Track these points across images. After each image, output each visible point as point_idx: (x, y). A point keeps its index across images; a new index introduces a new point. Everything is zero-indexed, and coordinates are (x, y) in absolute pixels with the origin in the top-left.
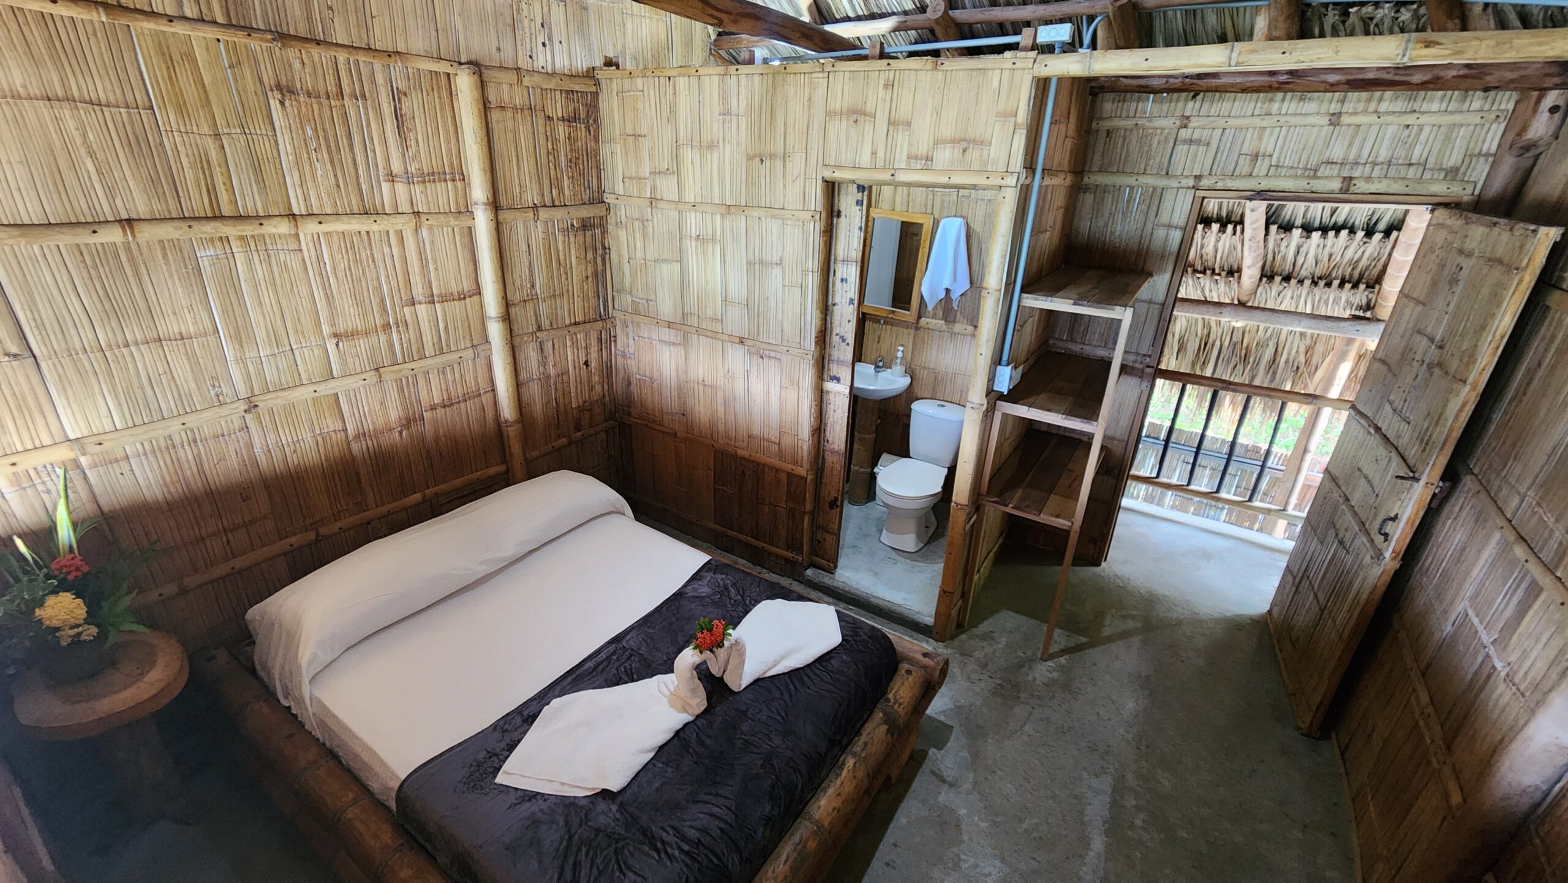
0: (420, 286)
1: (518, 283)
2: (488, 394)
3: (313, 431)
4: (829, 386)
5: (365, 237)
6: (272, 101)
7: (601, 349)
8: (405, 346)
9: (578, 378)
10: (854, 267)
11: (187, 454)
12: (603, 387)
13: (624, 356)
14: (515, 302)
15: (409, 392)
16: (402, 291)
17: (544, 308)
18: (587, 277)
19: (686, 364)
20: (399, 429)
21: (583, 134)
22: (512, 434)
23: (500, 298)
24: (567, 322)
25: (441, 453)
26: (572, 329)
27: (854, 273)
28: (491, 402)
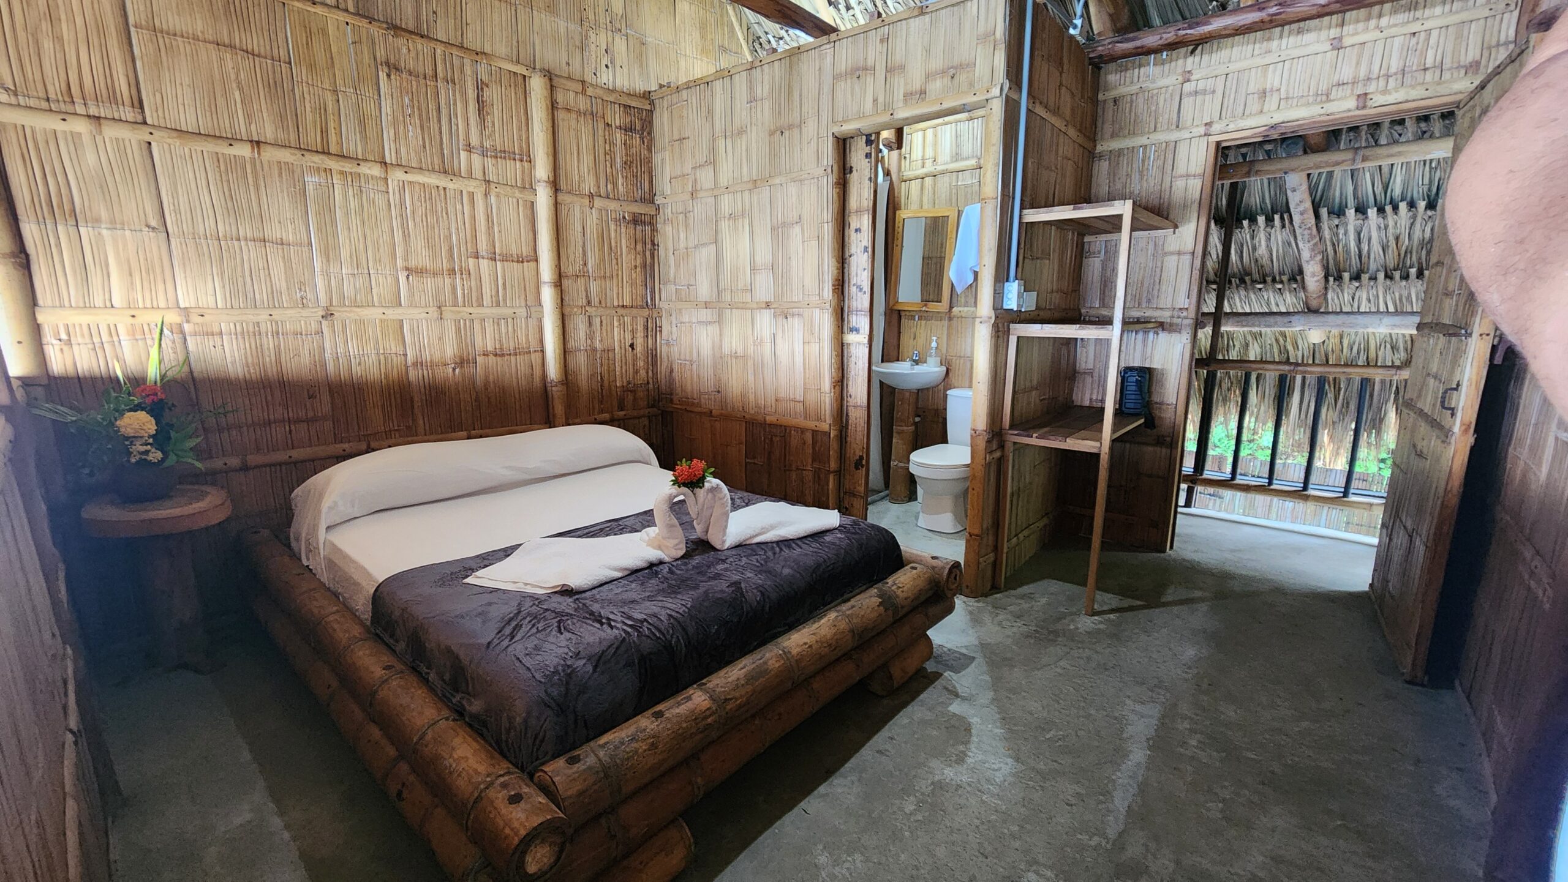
0: (484, 244)
1: (571, 259)
2: (537, 354)
3: (378, 349)
4: (850, 338)
5: (442, 192)
6: (381, 73)
7: (647, 336)
8: (466, 292)
9: (624, 361)
10: (866, 216)
11: (269, 343)
12: (647, 373)
13: (668, 344)
14: (569, 274)
15: (466, 335)
16: (469, 245)
17: (594, 286)
18: (636, 267)
19: (721, 340)
20: (453, 366)
21: (638, 142)
22: (556, 396)
23: (554, 267)
24: (616, 303)
25: (489, 398)
26: (621, 311)
27: (866, 222)
28: (540, 361)
